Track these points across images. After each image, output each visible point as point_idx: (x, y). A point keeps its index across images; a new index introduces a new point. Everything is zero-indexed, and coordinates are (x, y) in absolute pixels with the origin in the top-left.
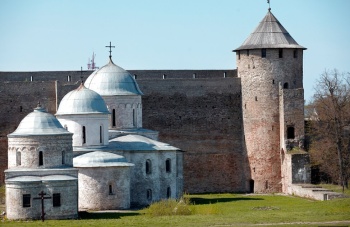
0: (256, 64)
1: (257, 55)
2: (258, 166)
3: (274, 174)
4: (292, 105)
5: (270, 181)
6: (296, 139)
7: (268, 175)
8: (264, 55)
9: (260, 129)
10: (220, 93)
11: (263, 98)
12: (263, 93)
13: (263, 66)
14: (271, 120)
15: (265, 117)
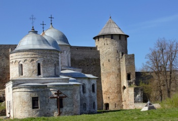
0: (108, 42)
1: (109, 38)
2: (111, 96)
3: (119, 99)
4: (129, 63)
5: (117, 103)
6: (131, 81)
7: (116, 100)
8: (112, 38)
9: (111, 76)
10: (90, 58)
11: (113, 60)
12: (112, 57)
13: (112, 43)
14: (117, 72)
15: (114, 70)
